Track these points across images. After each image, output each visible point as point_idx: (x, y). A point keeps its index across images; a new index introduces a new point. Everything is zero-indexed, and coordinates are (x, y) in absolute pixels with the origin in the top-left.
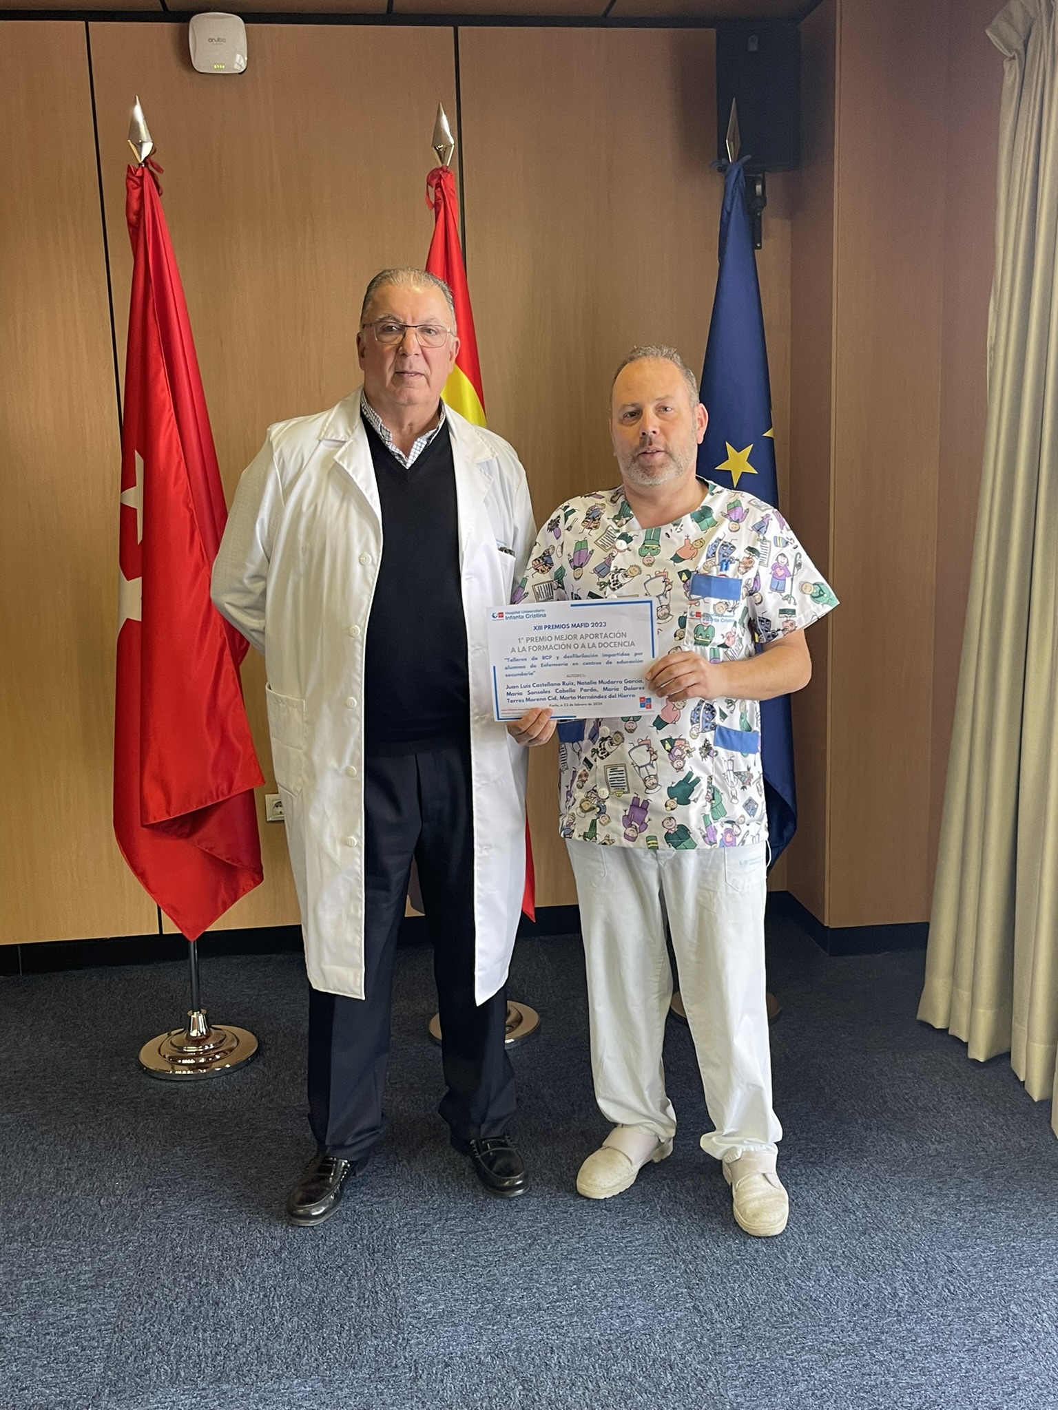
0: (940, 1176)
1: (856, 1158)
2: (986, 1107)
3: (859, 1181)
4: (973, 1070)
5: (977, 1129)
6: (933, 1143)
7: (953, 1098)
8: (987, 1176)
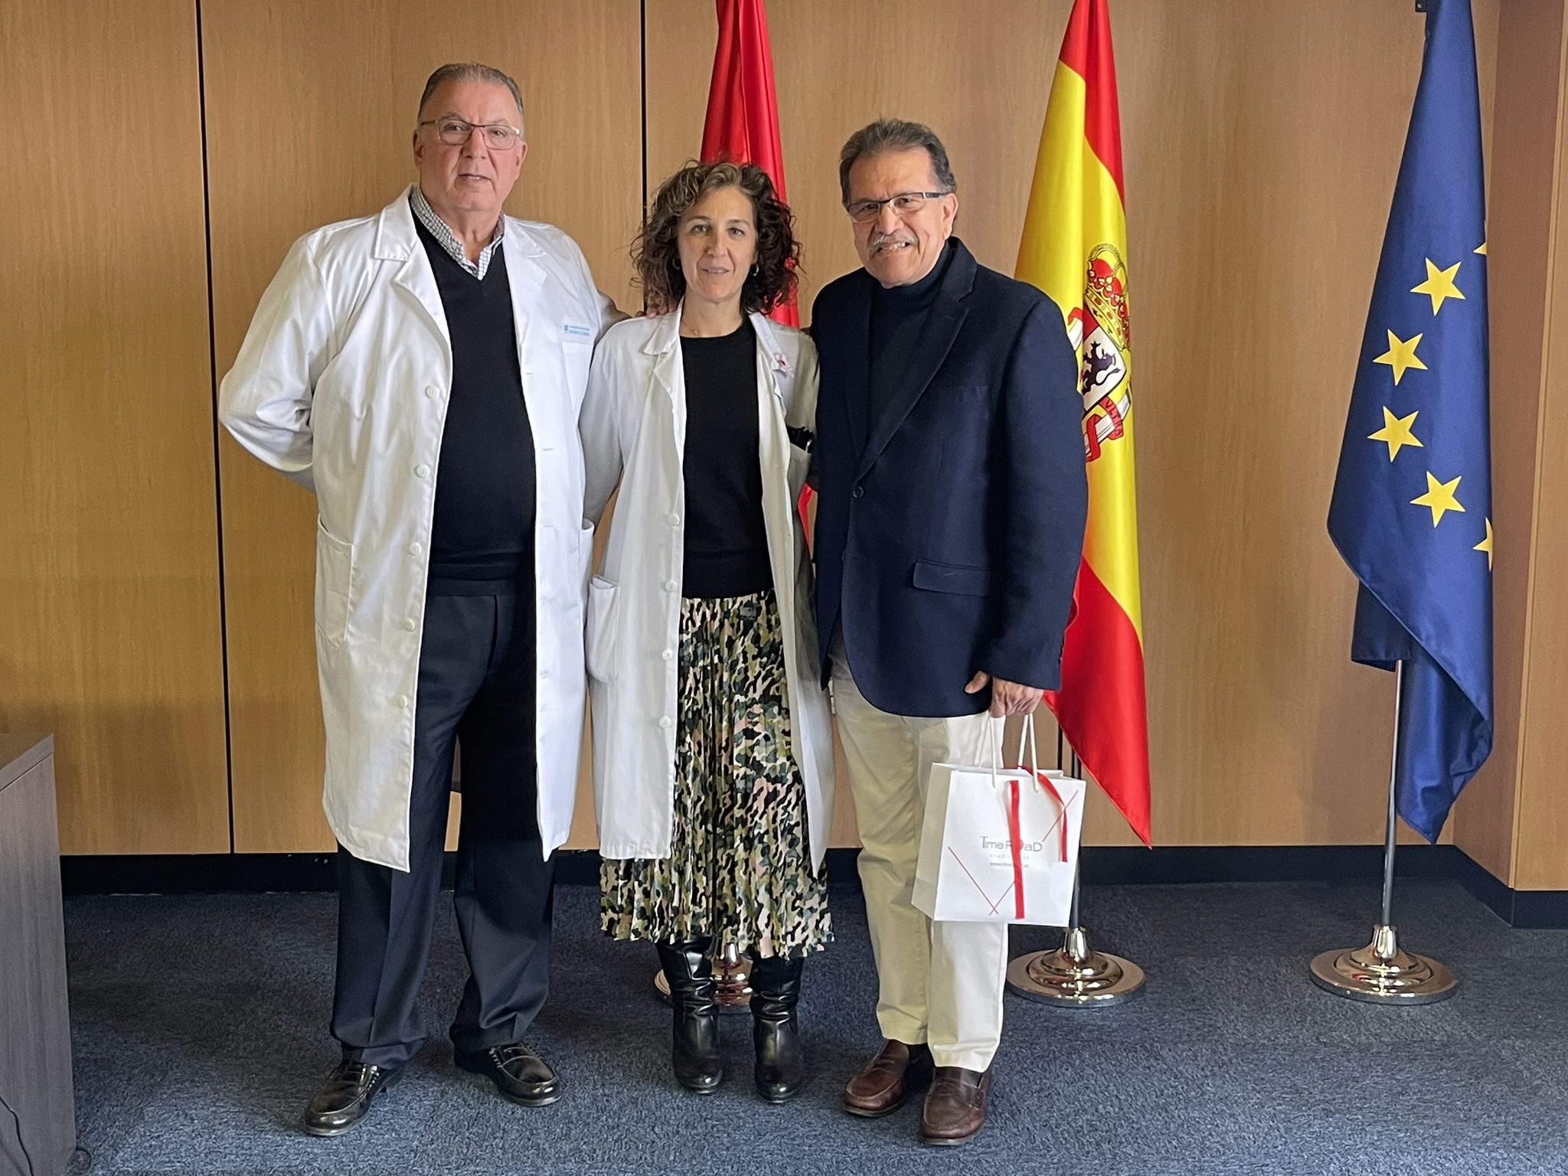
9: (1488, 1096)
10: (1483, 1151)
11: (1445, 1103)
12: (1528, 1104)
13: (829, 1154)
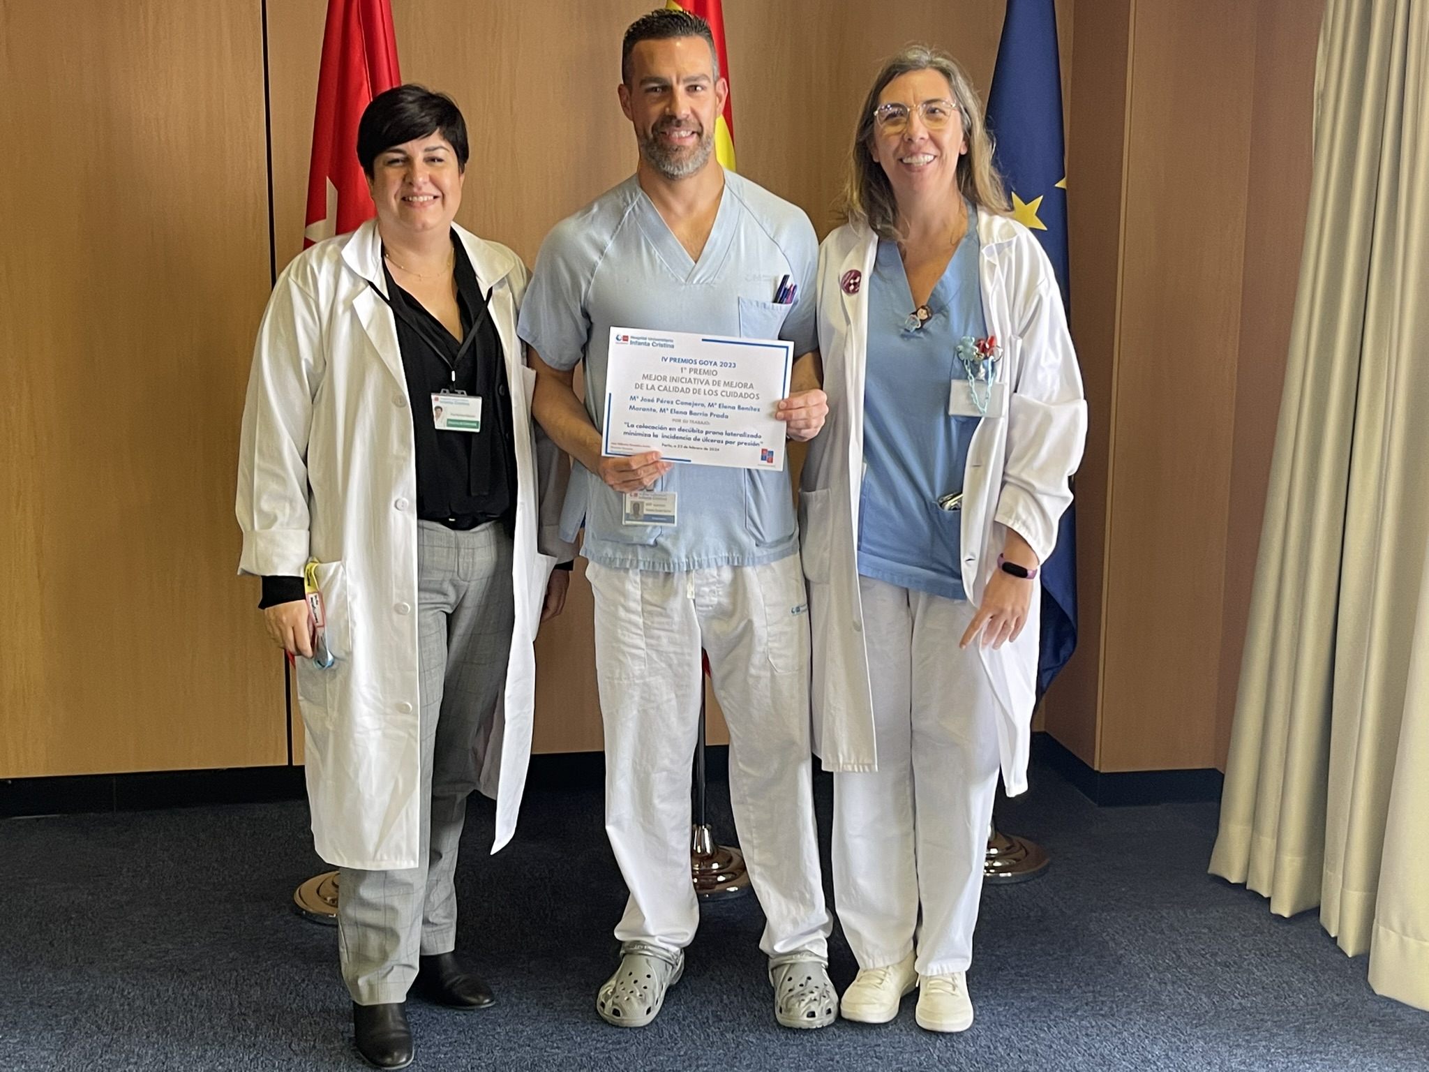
0: (1247, 1029)
1: (1152, 1011)
2: (1293, 963)
3: (1158, 1034)
4: (1277, 928)
5: (1284, 985)
6: (1236, 998)
7: (1255, 954)
8: (1300, 1030)
9: (1078, 968)
10: (1072, 1020)
11: (1039, 976)
12: (1112, 973)
13: (464, 1061)
